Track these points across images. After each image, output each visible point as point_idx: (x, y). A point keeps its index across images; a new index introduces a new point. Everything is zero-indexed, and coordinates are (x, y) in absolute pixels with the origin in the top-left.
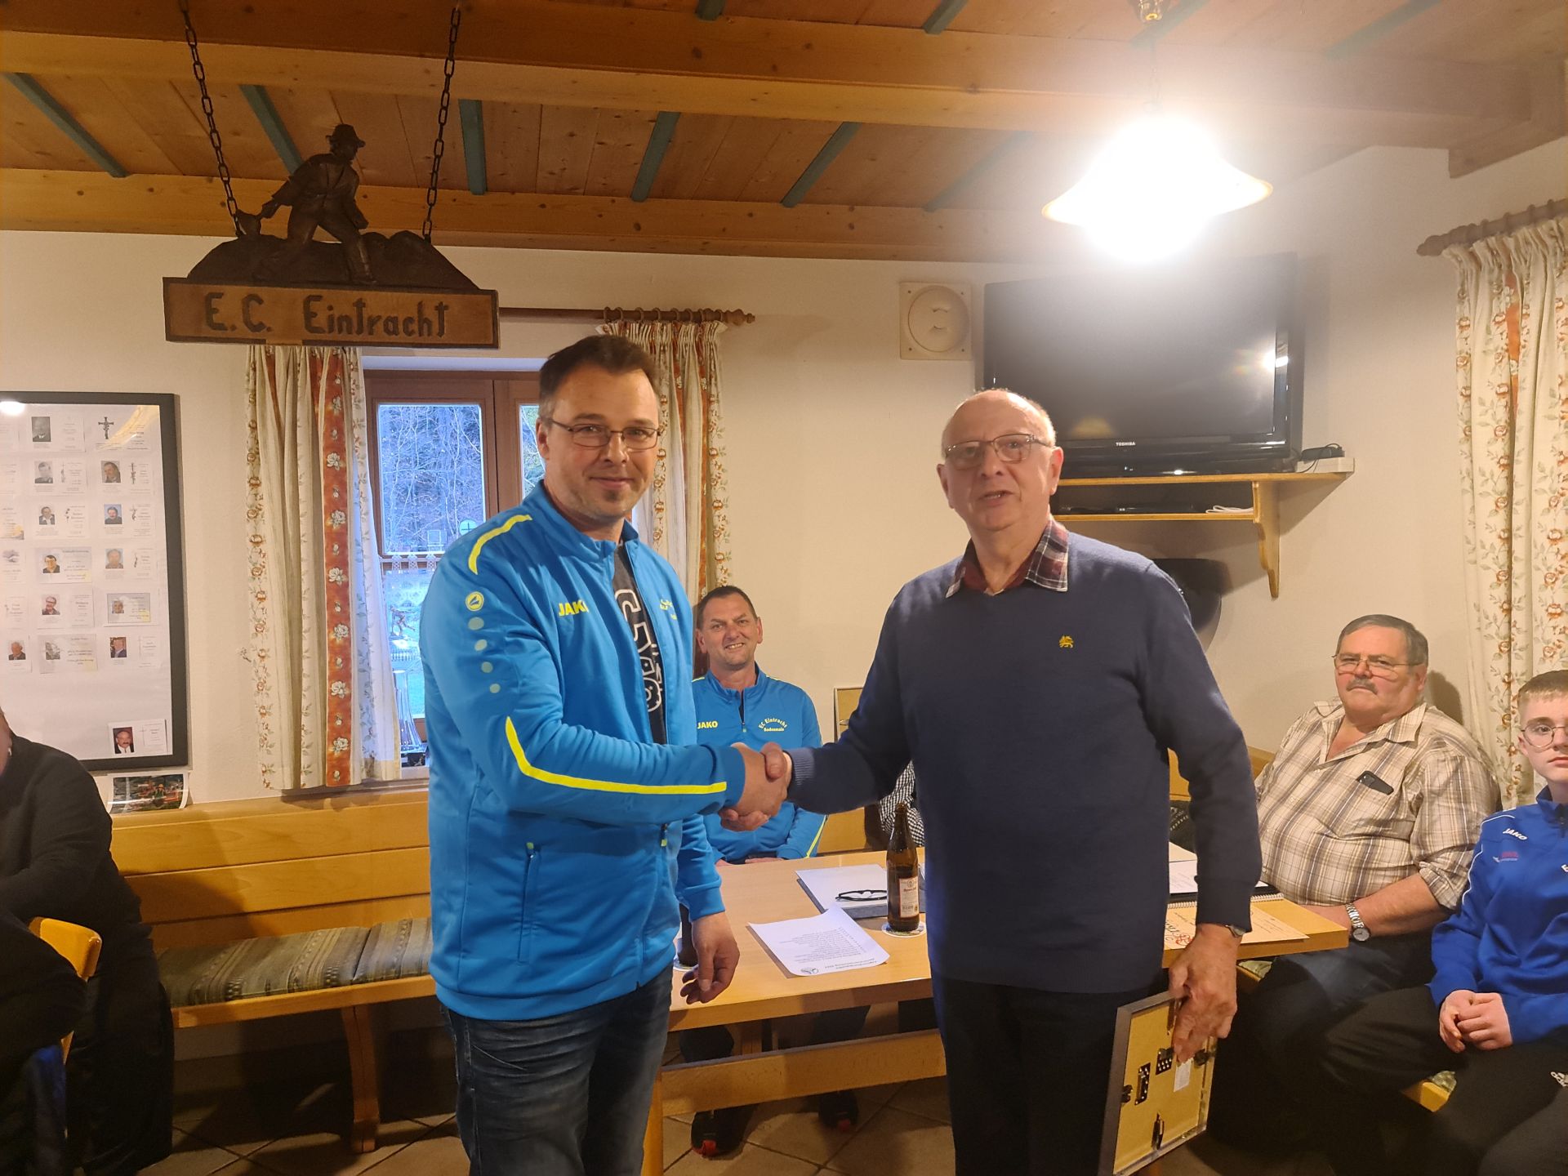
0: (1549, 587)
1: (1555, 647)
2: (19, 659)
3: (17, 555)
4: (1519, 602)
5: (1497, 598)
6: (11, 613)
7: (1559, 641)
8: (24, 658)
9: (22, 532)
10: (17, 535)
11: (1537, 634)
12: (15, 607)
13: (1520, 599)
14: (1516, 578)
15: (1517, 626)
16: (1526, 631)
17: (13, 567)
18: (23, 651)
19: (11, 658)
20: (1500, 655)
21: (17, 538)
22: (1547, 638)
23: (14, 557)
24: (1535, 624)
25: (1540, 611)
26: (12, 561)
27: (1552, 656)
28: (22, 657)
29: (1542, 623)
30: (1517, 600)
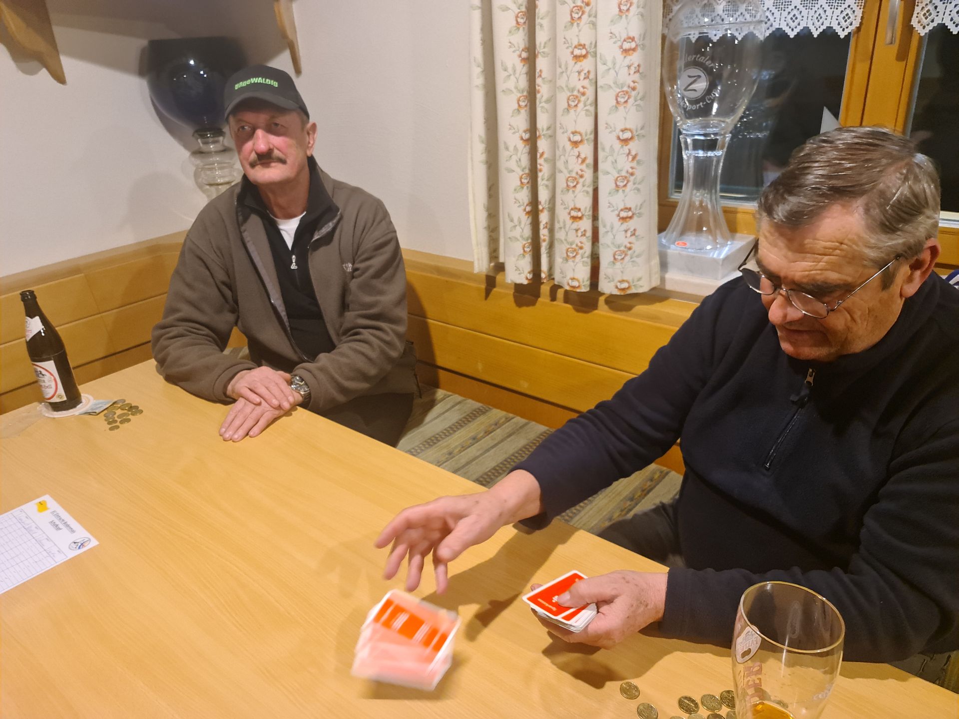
0: (575, 24)
1: (579, 95)
4: (544, 47)
5: (516, 46)
7: (583, 87)
11: (562, 82)
13: (545, 43)
14: (541, 19)
15: (543, 76)
16: (551, 81)
20: (518, 110)
22: (571, 85)
24: (559, 70)
25: (565, 55)
27: (576, 106)
29: (567, 68)
30: (542, 45)
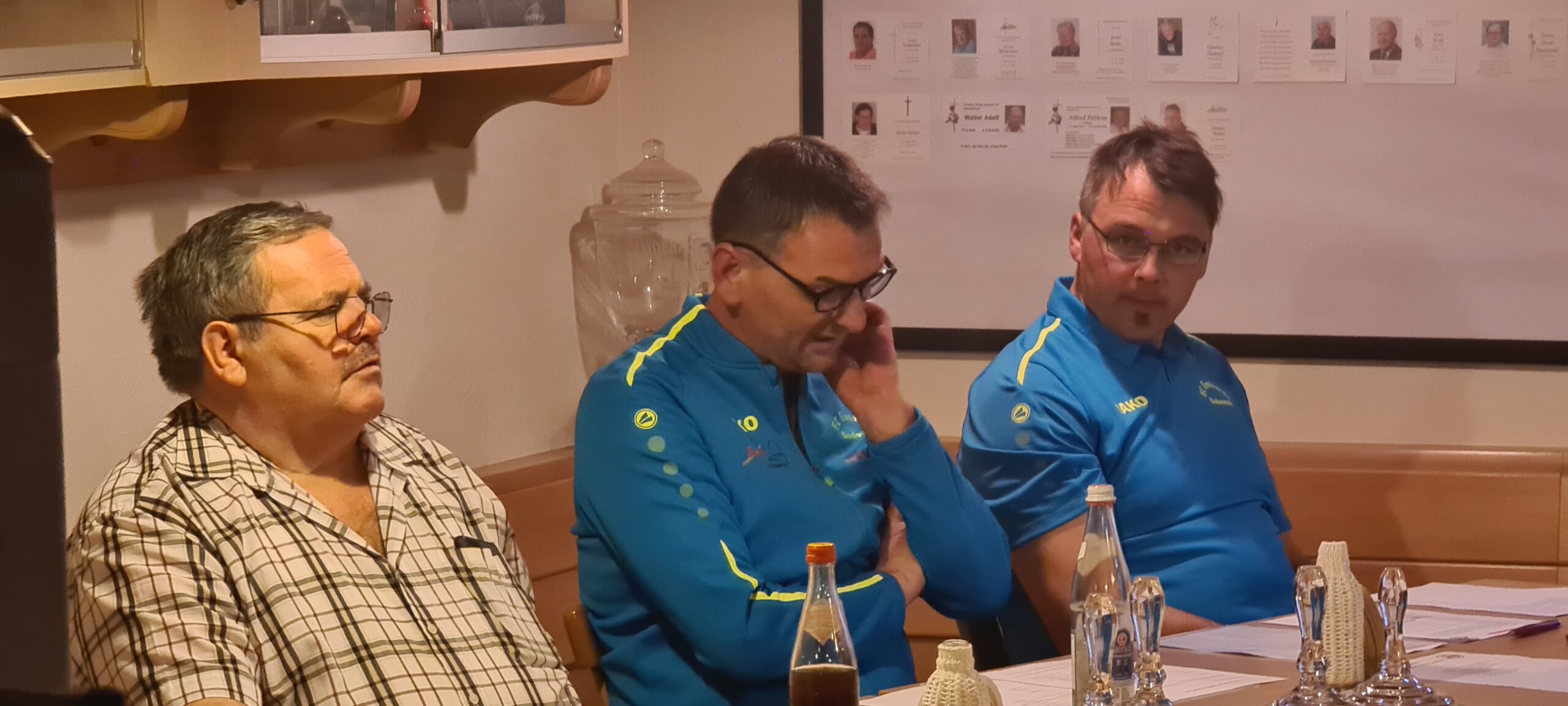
12: (1546, 38)
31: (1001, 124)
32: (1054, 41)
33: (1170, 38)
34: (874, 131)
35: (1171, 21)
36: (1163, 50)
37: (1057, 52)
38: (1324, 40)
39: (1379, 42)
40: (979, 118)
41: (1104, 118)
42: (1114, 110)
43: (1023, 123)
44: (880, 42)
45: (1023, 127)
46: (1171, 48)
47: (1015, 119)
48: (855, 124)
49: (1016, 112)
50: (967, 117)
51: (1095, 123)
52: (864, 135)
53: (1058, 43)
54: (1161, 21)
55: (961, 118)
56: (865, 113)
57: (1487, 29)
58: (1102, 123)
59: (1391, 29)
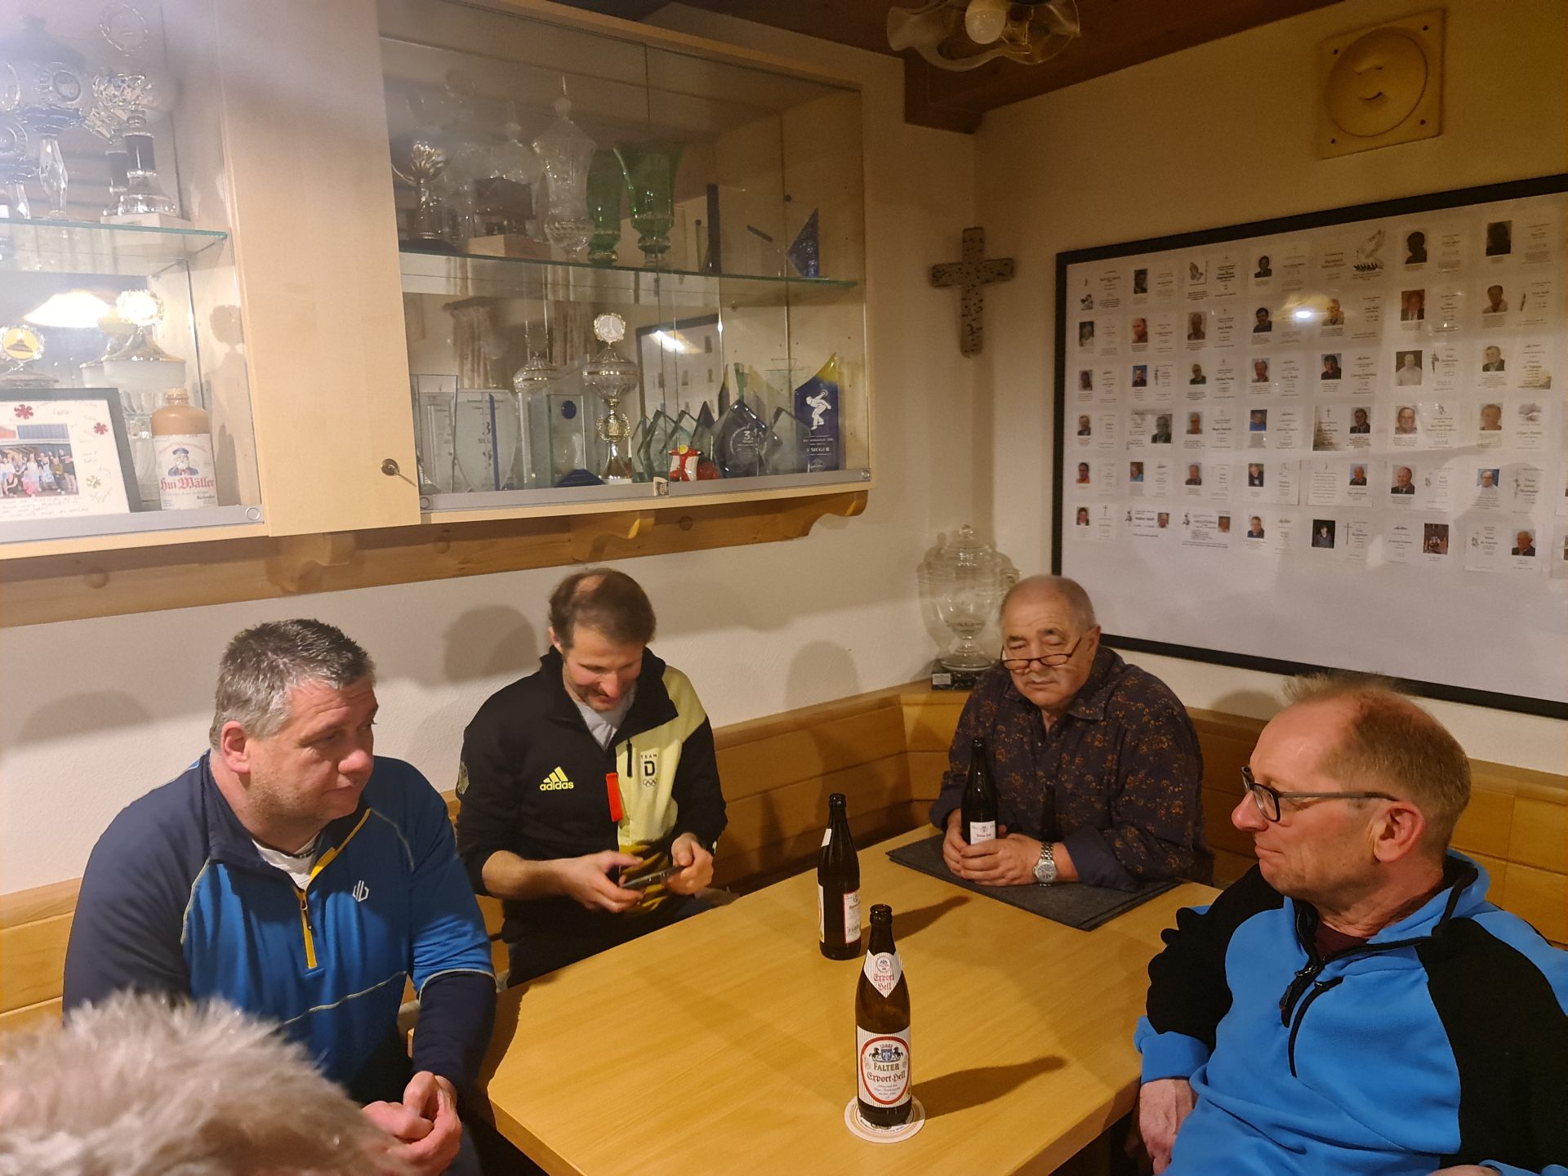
2: (1525, 554)
3: (1539, 411)
6: (1522, 491)
8: (1533, 555)
9: (1550, 378)
10: (1542, 383)
12: (1528, 483)
17: (1531, 427)
18: (1532, 544)
19: (1515, 552)
21: (1542, 386)
23: (1535, 414)
26: (1531, 419)
28: (1530, 552)
31: (1155, 523)
32: (1187, 476)
33: (1256, 476)
34: (1087, 523)
35: (1257, 465)
36: (1252, 484)
37: (1189, 482)
38: (1359, 479)
39: (1398, 481)
40: (1143, 519)
41: (1214, 523)
42: (1221, 518)
43: (1168, 523)
44: (1092, 474)
45: (1167, 525)
46: (1257, 482)
47: (1163, 521)
48: (1078, 519)
49: (1165, 517)
50: (1137, 518)
51: (1210, 525)
52: (1083, 525)
53: (1189, 477)
54: (1251, 465)
55: (1134, 518)
56: (1083, 513)
57: (1482, 475)
58: (1212, 525)
59: (1408, 473)
